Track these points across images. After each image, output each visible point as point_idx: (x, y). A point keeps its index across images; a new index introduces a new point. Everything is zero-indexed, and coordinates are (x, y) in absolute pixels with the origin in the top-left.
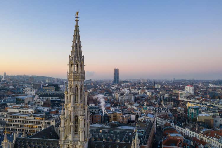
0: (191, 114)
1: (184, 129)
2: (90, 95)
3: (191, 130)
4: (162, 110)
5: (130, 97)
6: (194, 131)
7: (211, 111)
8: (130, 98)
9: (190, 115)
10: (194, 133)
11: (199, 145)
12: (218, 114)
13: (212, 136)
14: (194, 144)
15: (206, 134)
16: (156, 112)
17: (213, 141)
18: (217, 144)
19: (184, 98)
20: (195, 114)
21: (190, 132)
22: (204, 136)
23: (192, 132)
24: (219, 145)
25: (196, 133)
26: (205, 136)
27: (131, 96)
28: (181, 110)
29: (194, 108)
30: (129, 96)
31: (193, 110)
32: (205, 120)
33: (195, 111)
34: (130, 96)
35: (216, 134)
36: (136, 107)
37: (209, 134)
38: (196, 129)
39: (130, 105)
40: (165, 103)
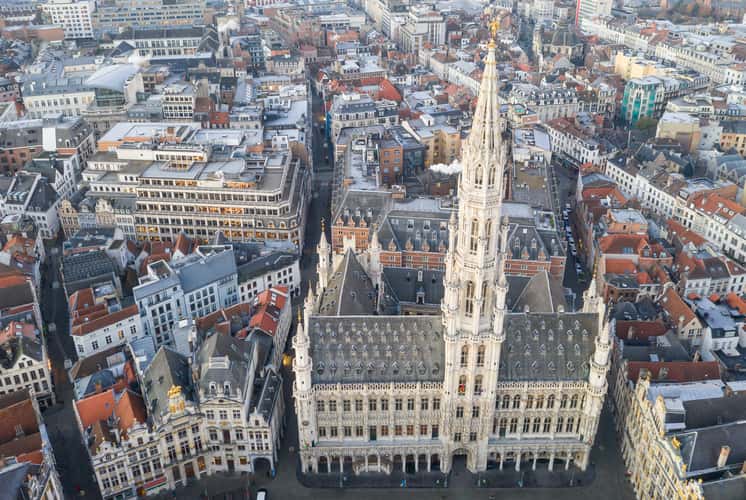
0: (633, 104)
1: (631, 177)
2: (298, 23)
3: (654, 181)
4: (556, 96)
5: (433, 27)
6: (661, 187)
7: (694, 101)
8: (432, 31)
9: (630, 106)
10: (662, 192)
11: (686, 243)
12: (712, 109)
13: (710, 208)
14: (668, 236)
15: (696, 200)
16: (538, 103)
17: (711, 221)
18: (722, 232)
19: (597, 21)
20: (645, 102)
21: (649, 186)
22: (688, 206)
23: (654, 189)
24: (727, 235)
25: (665, 194)
26: (692, 206)
27: (437, 22)
28: (609, 94)
29: (644, 87)
30: (428, 22)
31: (642, 92)
32: (679, 133)
33: (646, 94)
34: (432, 22)
35: (720, 205)
36: (466, 75)
37: (703, 202)
38: (666, 182)
39: (440, 61)
40: (546, 50)
